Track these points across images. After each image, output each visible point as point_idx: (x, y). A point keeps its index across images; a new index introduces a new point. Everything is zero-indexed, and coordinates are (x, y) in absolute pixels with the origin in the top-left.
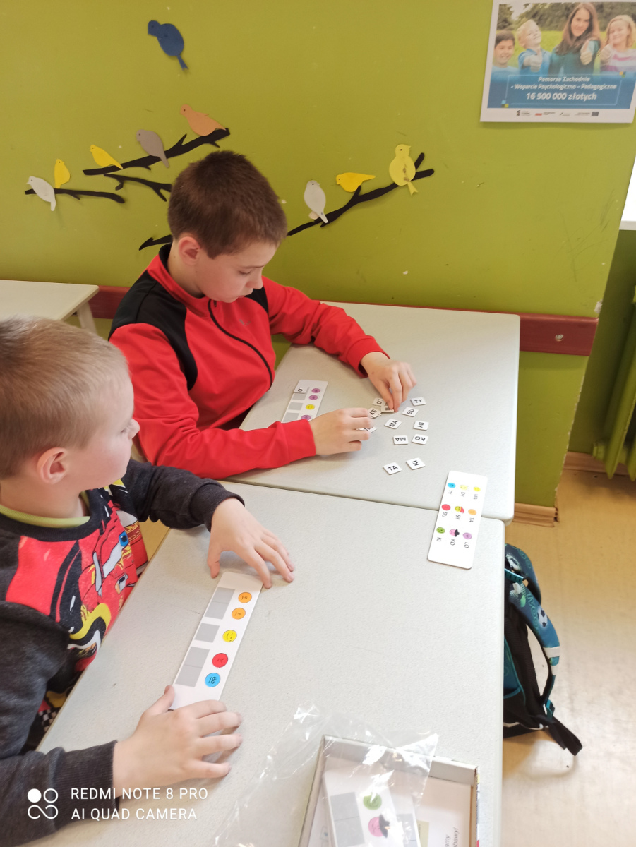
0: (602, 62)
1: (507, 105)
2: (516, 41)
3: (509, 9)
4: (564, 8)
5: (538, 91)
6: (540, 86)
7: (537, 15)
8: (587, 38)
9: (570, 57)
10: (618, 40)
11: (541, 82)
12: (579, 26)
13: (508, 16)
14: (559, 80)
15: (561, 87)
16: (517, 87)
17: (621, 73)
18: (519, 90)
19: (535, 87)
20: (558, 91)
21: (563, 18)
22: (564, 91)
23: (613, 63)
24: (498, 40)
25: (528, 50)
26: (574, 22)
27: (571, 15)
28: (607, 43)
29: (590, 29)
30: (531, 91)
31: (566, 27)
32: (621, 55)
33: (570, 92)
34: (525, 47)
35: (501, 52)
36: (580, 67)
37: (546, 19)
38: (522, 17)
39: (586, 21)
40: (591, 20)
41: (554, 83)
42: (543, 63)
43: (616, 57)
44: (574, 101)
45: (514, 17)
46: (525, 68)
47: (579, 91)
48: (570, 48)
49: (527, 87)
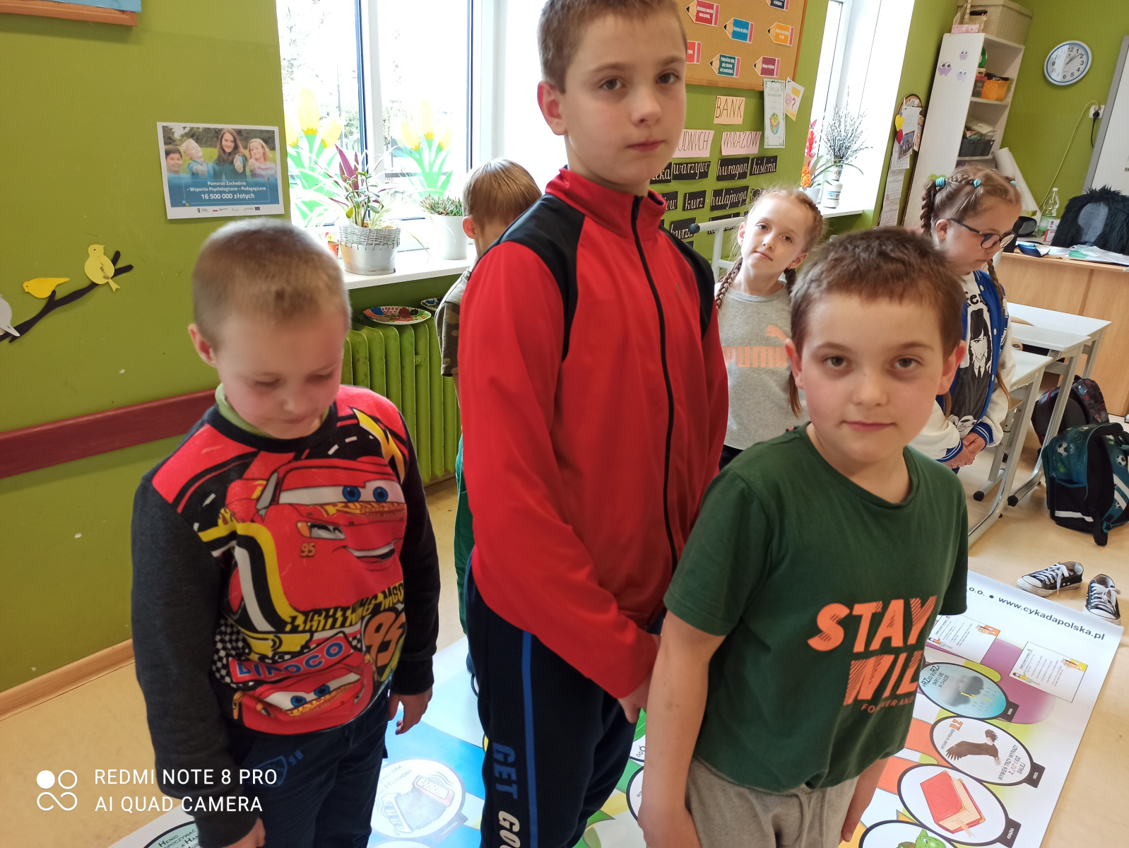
0: (251, 171)
1: (187, 204)
2: (183, 154)
3: (171, 129)
4: (213, 131)
5: (209, 193)
6: (210, 189)
7: (192, 134)
8: (235, 154)
9: (227, 167)
10: (258, 156)
11: (210, 186)
12: (228, 144)
13: (171, 135)
14: (224, 184)
15: (227, 190)
16: (192, 189)
17: (267, 179)
18: (194, 192)
19: (207, 189)
20: (225, 192)
21: (215, 139)
22: (229, 192)
23: (258, 171)
24: (168, 153)
25: (194, 161)
26: (224, 142)
27: (220, 137)
28: (251, 158)
29: (236, 147)
30: (204, 193)
31: (218, 146)
32: (262, 166)
33: (234, 193)
34: (191, 159)
35: (172, 162)
36: (235, 175)
37: (202, 139)
38: (182, 136)
39: (232, 141)
40: (235, 141)
41: (220, 186)
42: (208, 171)
43: (259, 168)
44: (240, 199)
45: (177, 136)
46: (194, 174)
47: (241, 192)
48: (225, 160)
49: (200, 190)
